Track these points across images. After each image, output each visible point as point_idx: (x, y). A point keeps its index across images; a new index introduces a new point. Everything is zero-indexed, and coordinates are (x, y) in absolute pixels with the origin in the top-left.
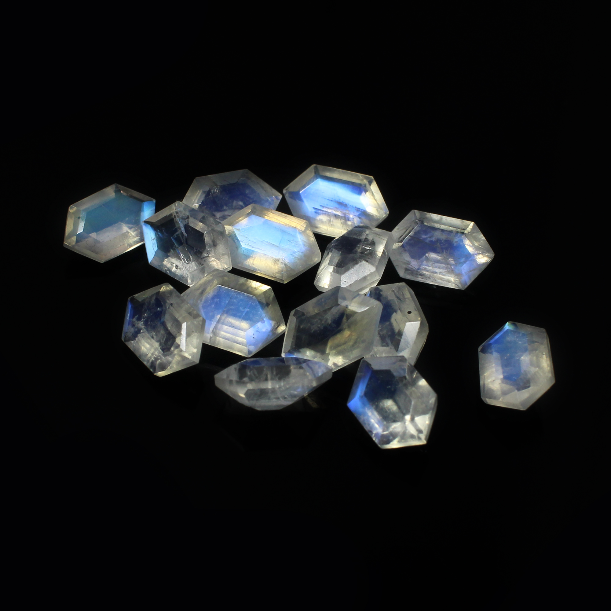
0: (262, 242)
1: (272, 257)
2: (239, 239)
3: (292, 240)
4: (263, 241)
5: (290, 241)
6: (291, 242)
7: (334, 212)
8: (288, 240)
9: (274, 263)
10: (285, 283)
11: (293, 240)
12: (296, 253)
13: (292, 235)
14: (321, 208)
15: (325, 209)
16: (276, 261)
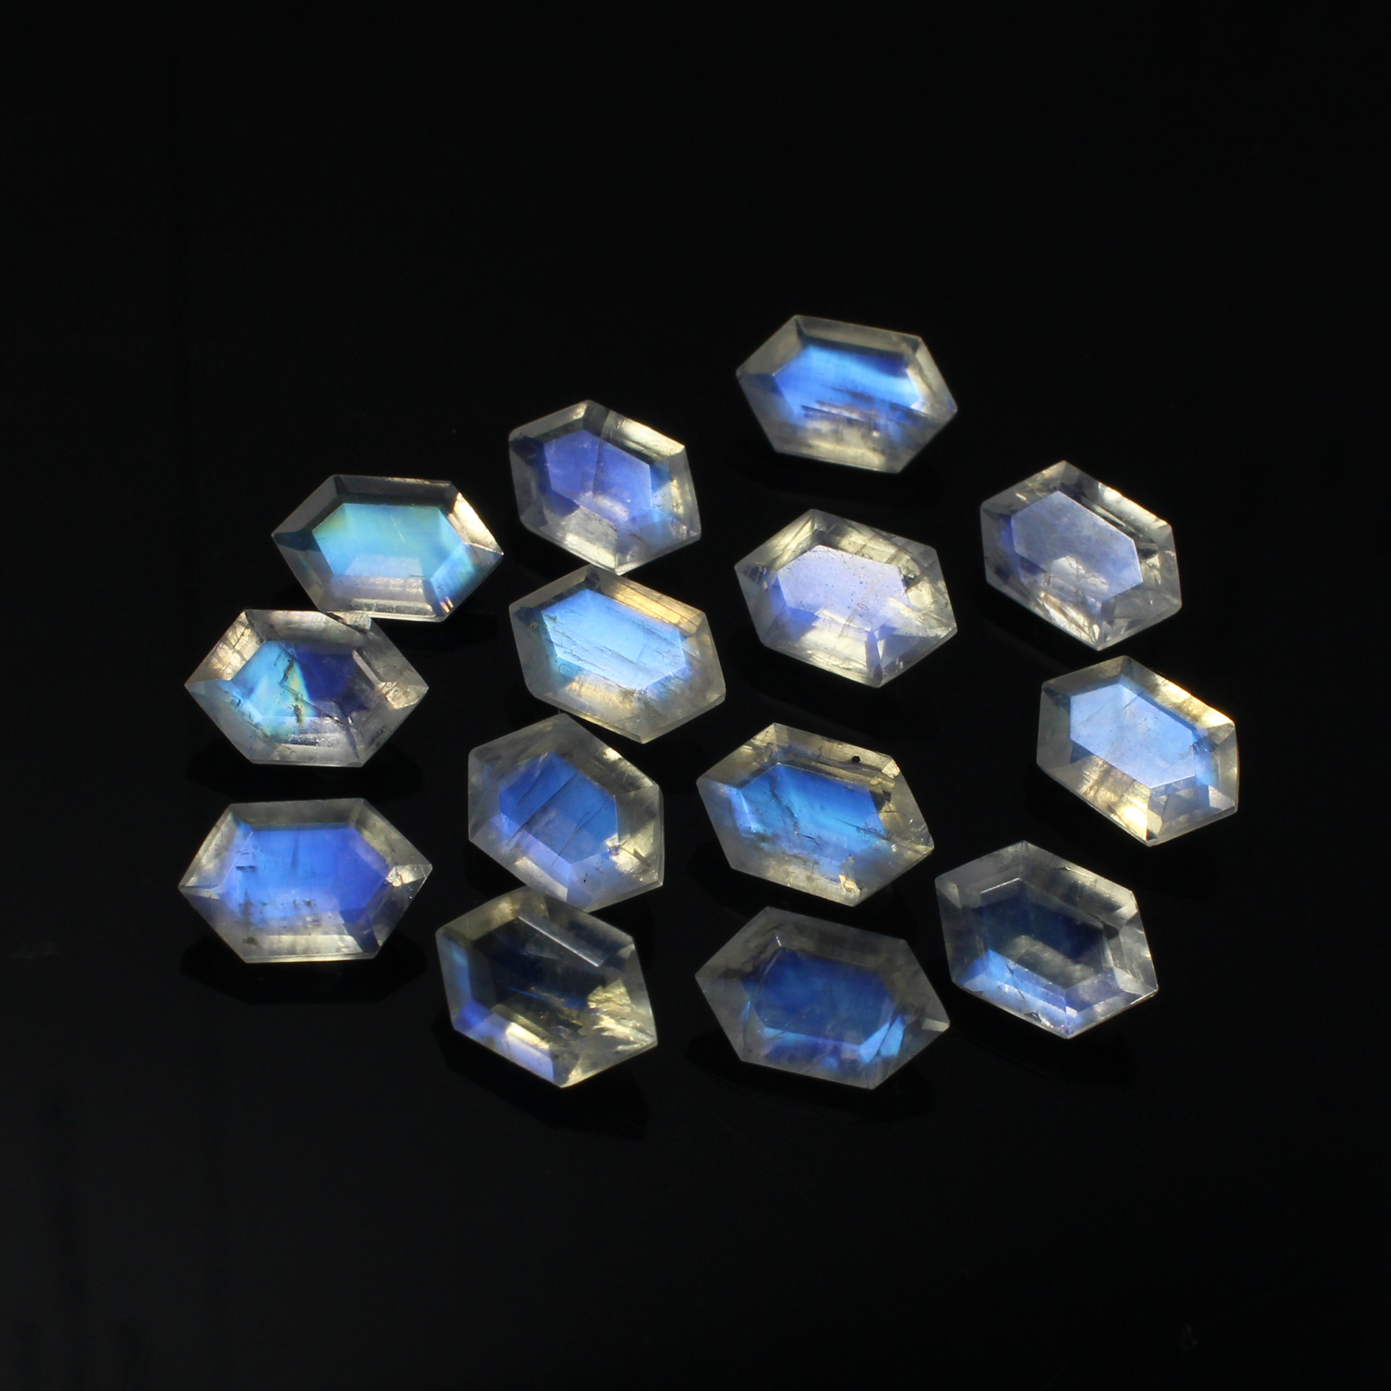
0: (602, 650)
1: (619, 686)
2: (553, 640)
3: (665, 652)
4: (603, 648)
5: (660, 654)
6: (663, 656)
7: (846, 414)
8: (657, 652)
9: (623, 699)
10: (644, 742)
11: (669, 652)
12: (673, 681)
13: (666, 639)
14: (817, 407)
15: (825, 409)
16: (627, 694)
